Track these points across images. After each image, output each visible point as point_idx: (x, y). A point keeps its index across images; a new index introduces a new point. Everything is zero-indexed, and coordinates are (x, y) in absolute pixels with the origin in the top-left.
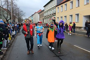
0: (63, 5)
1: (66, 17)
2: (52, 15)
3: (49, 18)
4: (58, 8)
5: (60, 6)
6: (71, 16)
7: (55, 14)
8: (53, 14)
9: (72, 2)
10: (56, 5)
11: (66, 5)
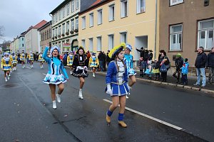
0: (95, 11)
1: (100, 38)
2: (70, 35)
3: (63, 42)
4: (84, 17)
5: (87, 14)
6: (112, 36)
7: (77, 31)
8: (72, 33)
9: (112, 7)
10: (79, 11)
11: (100, 11)
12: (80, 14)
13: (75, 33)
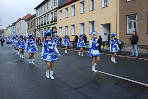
0: (69, 6)
1: (74, 26)
2: (50, 24)
3: (45, 29)
4: (61, 11)
5: (63, 9)
6: (83, 24)
7: (55, 21)
8: (52, 22)
9: (83, 3)
10: (57, 6)
11: (74, 6)
12: (57, 8)
13: (54, 23)
